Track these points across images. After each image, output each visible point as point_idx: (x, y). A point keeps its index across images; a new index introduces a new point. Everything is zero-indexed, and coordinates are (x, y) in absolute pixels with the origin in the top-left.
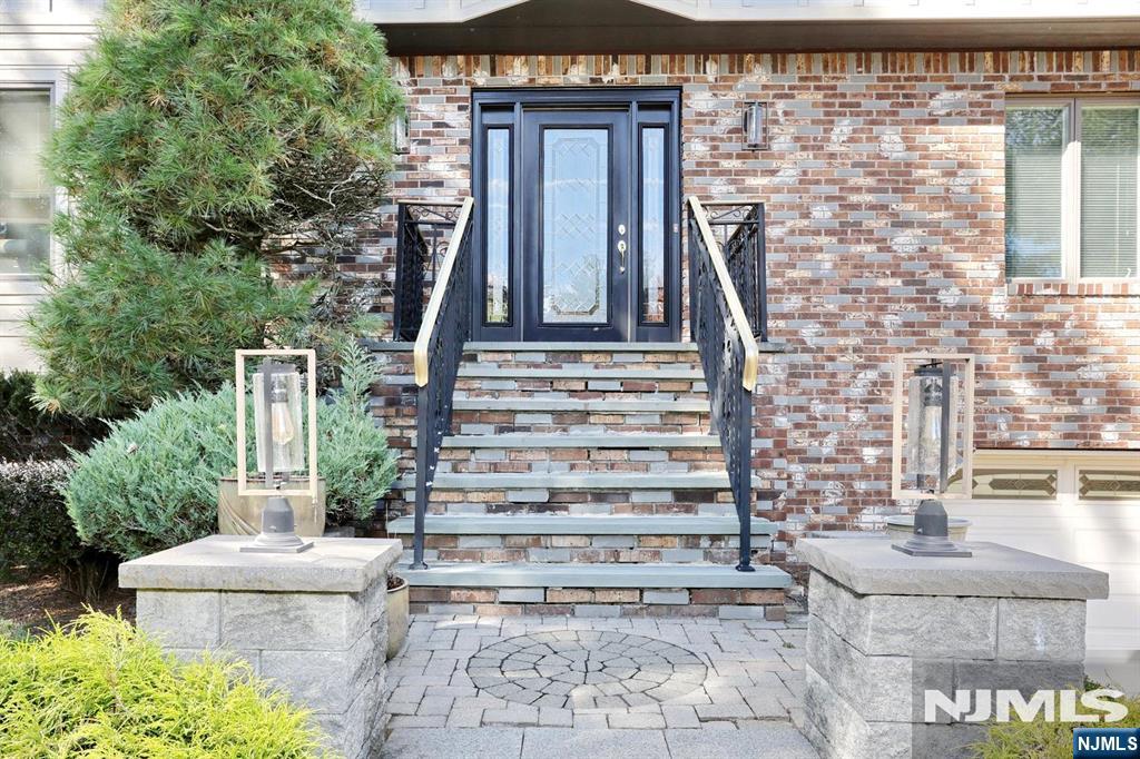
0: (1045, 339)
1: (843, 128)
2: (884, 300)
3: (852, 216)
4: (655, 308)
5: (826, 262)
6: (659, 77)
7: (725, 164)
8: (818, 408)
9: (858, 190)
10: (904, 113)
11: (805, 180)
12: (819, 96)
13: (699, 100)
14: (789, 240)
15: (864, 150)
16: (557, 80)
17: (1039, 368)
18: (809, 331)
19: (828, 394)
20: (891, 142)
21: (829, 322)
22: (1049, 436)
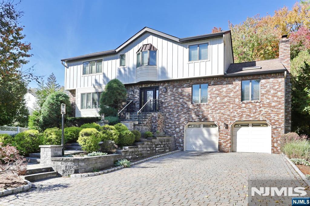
0: (196, 110)
1: (175, 89)
2: (179, 107)
3: (175, 98)
5: (173, 103)
6: (157, 85)
7: (163, 94)
8: (172, 118)
9: (176, 95)
10: (181, 87)
11: (171, 95)
12: (172, 86)
13: (161, 87)
14: (169, 101)
15: (177, 91)
16: (147, 86)
17: (195, 113)
18: (171, 110)
19: (173, 117)
20: (180, 90)
21: (173, 109)
22: (196, 120)
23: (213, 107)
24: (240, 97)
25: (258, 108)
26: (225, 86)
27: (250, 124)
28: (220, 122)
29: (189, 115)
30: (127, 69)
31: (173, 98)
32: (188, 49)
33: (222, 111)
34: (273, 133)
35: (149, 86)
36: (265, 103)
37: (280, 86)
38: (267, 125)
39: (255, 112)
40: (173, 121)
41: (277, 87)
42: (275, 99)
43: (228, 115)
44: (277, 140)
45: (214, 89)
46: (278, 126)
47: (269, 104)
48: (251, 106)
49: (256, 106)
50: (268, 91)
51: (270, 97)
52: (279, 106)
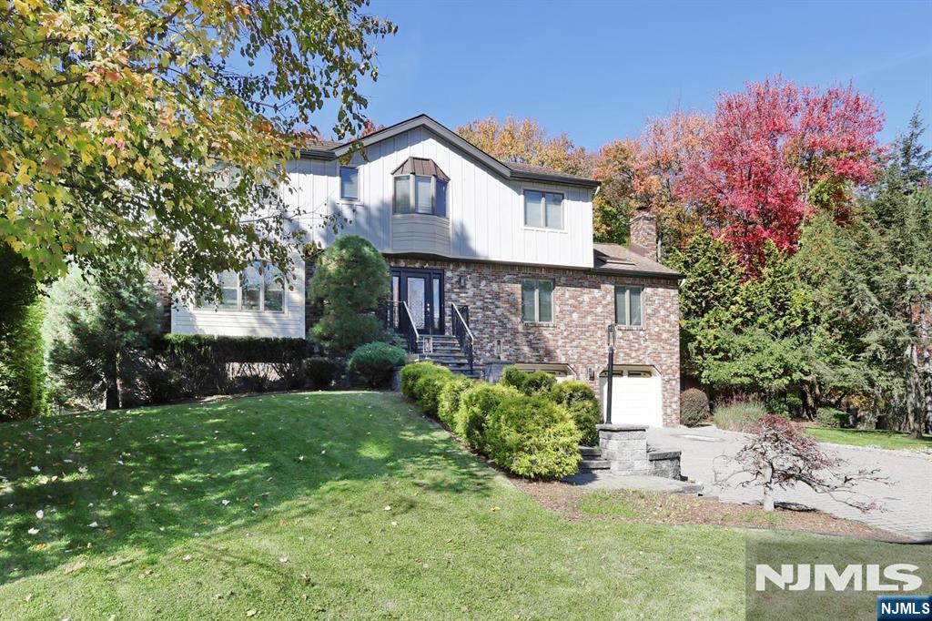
0: (531, 337)
1: (483, 283)
2: (494, 326)
3: (486, 305)
4: (436, 325)
5: (480, 316)
6: (440, 267)
7: (455, 290)
9: (487, 298)
10: (498, 280)
11: (475, 295)
12: (478, 275)
13: (449, 274)
15: (488, 289)
16: (412, 266)
17: (530, 344)
19: (480, 349)
20: (495, 286)
21: (481, 331)
22: (533, 360)
23: (565, 334)
24: (613, 317)
25: (642, 342)
26: (586, 290)
27: (625, 372)
28: (580, 366)
29: (516, 347)
30: (360, 209)
31: (479, 303)
32: (522, 196)
33: (583, 343)
34: (665, 390)
35: (417, 265)
36: (653, 332)
37: (673, 304)
38: (649, 373)
39: (638, 350)
40: (482, 360)
41: (668, 305)
42: (667, 326)
43: (595, 353)
44: (671, 403)
45: (567, 295)
46: (671, 377)
47: (659, 334)
48: (631, 337)
49: (639, 336)
50: (656, 311)
51: (659, 321)
52: (673, 340)
